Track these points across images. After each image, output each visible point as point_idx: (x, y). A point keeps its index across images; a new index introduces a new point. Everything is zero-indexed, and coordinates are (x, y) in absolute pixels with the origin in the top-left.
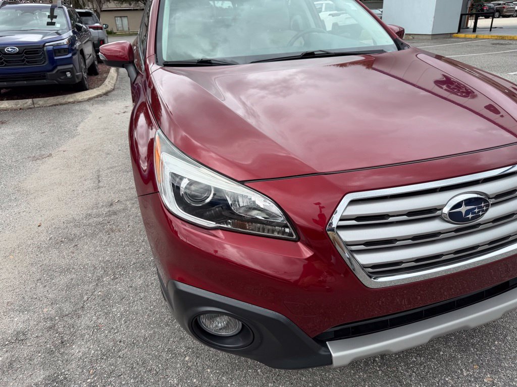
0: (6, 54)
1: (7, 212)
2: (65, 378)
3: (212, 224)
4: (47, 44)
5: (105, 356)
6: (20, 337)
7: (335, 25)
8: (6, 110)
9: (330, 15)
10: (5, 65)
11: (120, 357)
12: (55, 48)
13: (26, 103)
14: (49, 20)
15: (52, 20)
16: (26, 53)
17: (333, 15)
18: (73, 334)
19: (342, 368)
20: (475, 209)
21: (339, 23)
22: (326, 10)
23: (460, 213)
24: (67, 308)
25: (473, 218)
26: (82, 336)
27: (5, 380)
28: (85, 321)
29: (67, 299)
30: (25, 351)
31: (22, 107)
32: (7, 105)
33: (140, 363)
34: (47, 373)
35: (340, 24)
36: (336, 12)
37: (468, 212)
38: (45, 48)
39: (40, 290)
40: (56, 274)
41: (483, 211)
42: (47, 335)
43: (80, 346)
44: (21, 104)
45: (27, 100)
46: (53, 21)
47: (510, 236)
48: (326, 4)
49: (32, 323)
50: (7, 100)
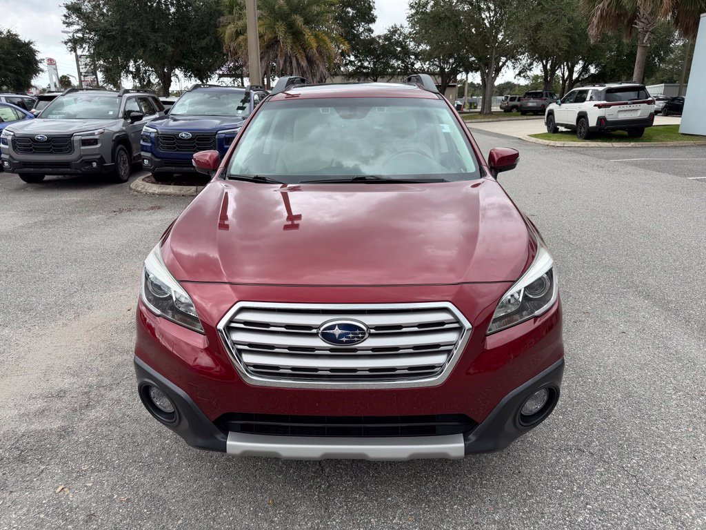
0: (180, 139)
1: (112, 293)
2: (73, 431)
3: (158, 312)
4: (219, 132)
5: (109, 423)
6: (61, 394)
7: (601, 120)
8: (170, 195)
9: (595, 105)
10: (177, 150)
11: (119, 427)
12: (227, 136)
13: (189, 190)
14: (241, 105)
15: (243, 104)
16: (198, 140)
17: (600, 106)
18: (98, 402)
19: (233, 457)
20: (349, 334)
21: (607, 117)
22: (591, 99)
23: (334, 335)
24: (107, 380)
25: (347, 342)
26: (104, 404)
27: (34, 420)
28: (113, 395)
29: (112, 374)
30: (59, 404)
31: (184, 194)
32: (172, 190)
33: (131, 435)
34: (63, 424)
35: (609, 118)
36: (605, 102)
37: (341, 336)
38: (217, 137)
39: (97, 363)
40: (116, 353)
41: (358, 337)
42: (80, 397)
43: (97, 412)
44: (184, 190)
45: (192, 187)
46: (244, 106)
47: (397, 369)
48: (593, 90)
49: (75, 386)
50: (175, 184)
